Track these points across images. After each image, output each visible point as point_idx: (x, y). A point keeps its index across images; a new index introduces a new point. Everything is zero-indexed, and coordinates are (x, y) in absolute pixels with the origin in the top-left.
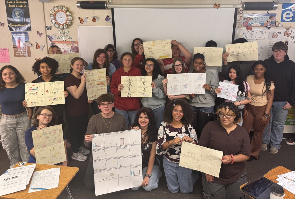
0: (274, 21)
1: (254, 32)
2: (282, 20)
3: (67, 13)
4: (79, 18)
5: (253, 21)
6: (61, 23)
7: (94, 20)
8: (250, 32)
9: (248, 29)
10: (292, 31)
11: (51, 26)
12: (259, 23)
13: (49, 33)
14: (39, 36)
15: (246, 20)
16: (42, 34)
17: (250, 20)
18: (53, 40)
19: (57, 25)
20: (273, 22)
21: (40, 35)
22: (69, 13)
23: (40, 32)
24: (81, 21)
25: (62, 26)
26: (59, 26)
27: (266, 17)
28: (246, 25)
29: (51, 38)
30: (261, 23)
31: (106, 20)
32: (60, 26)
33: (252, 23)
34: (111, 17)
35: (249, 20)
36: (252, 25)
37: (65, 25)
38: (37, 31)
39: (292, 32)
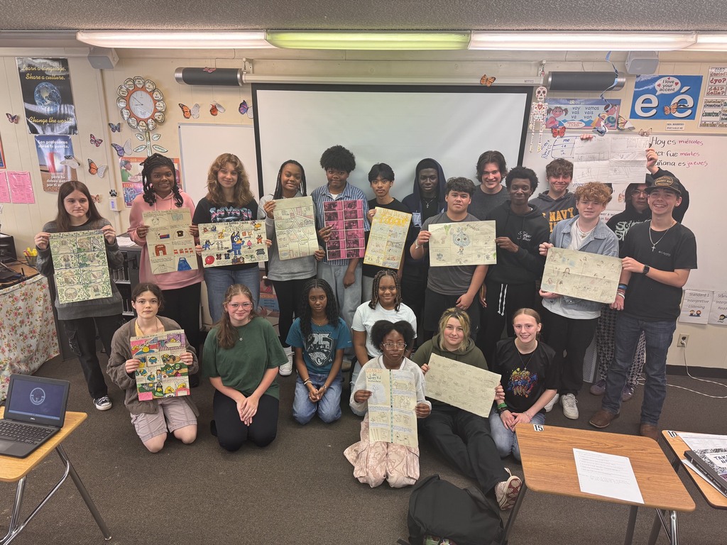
0: (615, 116)
1: (568, 141)
2: (634, 115)
3: (154, 96)
4: (182, 106)
5: (568, 117)
6: (142, 117)
7: (214, 110)
8: (560, 140)
9: (555, 135)
10: (655, 139)
11: (119, 124)
12: (582, 120)
13: (117, 138)
14: (94, 145)
15: (552, 115)
16: (102, 141)
17: (560, 115)
18: (125, 155)
19: (133, 122)
20: (613, 118)
21: (97, 143)
22: (159, 95)
23: (97, 138)
24: (186, 113)
25: (145, 125)
26: (138, 124)
27: (597, 106)
28: (551, 125)
29: (120, 151)
30: (586, 120)
31: (240, 111)
32: (141, 124)
33: (565, 121)
34: (250, 104)
35: (558, 113)
36: (566, 125)
37: (150, 120)
38: (91, 135)
39: (654, 142)
